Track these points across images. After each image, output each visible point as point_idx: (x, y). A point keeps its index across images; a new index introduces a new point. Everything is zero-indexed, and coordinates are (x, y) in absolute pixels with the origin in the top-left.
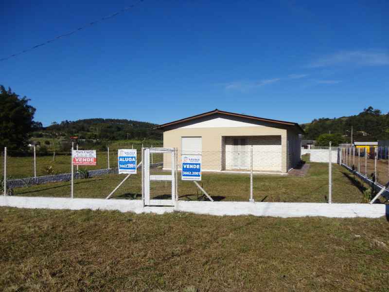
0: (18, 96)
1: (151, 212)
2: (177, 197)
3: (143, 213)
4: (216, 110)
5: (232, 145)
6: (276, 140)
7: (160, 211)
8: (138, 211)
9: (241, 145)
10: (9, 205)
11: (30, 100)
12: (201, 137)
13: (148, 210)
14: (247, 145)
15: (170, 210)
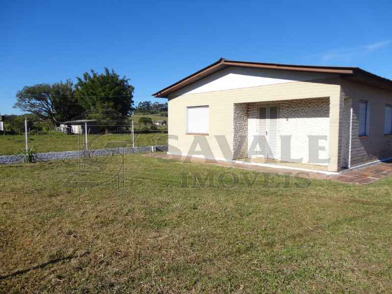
0: (119, 76)
4: (221, 60)
5: (257, 118)
6: (318, 107)
9: (271, 118)
11: (129, 79)
12: (207, 106)
14: (280, 117)
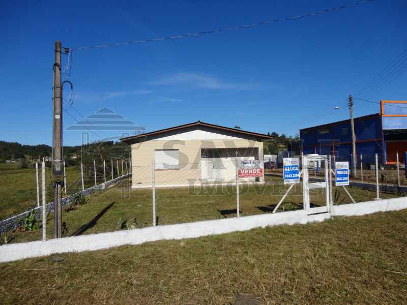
1: (314, 221)
2: (332, 202)
3: (309, 223)
4: (199, 121)
5: (206, 158)
7: (320, 218)
8: (304, 222)
9: (216, 157)
10: (164, 238)
12: (178, 150)
13: (311, 219)
14: (222, 157)
15: (328, 216)
